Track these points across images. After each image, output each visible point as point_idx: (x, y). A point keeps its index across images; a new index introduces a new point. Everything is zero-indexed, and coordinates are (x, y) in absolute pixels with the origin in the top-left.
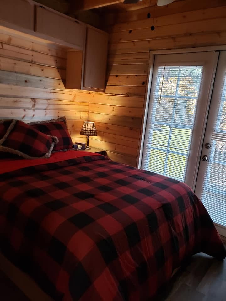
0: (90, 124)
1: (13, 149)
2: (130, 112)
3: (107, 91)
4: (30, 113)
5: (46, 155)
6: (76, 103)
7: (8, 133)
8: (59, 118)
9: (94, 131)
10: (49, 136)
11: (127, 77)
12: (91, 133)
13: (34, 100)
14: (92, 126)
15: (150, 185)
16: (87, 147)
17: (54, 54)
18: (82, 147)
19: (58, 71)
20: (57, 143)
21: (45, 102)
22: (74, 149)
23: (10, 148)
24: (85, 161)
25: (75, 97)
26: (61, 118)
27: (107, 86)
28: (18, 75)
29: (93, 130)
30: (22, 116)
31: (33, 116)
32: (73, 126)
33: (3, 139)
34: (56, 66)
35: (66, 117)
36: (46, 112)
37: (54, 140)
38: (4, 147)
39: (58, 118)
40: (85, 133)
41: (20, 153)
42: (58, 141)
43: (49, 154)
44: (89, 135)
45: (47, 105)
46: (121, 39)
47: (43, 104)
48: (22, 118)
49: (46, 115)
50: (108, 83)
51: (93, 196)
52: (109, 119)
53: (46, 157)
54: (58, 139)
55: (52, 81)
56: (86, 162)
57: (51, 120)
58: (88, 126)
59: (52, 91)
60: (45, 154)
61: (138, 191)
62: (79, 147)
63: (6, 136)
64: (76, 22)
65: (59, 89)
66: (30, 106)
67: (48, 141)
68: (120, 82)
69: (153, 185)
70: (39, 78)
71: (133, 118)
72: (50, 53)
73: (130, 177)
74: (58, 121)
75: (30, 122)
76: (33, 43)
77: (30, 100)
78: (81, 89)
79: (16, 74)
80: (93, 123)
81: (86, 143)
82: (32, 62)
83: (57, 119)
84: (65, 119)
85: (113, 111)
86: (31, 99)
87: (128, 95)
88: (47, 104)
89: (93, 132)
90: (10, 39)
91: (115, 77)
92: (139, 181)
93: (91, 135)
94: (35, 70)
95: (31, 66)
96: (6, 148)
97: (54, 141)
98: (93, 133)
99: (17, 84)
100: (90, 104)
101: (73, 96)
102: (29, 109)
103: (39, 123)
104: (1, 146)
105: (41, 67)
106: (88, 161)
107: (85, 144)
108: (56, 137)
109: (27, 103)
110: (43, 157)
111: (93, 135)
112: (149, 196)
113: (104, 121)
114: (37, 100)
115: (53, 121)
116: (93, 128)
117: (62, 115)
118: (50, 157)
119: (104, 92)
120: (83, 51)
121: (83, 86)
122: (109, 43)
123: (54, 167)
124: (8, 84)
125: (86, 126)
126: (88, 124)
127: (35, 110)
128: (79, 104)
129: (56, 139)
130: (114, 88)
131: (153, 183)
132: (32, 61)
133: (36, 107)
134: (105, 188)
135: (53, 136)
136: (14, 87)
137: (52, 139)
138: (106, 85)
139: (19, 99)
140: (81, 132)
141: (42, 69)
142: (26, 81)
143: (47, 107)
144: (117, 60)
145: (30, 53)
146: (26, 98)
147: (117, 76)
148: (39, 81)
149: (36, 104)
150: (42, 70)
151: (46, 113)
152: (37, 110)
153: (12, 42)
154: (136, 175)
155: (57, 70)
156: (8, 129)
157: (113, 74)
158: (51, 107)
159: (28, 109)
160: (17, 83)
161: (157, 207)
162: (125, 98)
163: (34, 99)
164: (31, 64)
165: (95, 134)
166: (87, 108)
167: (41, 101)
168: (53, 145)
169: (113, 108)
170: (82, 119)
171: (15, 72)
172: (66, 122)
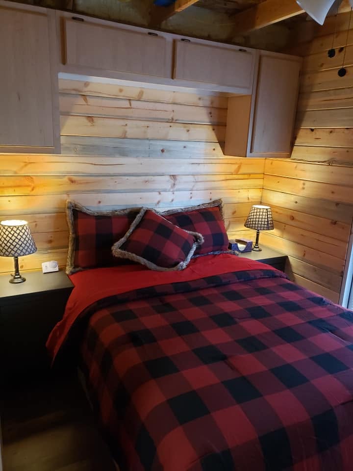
0: (262, 211)
1: (134, 255)
2: (333, 192)
3: (294, 155)
4: (168, 196)
5: (179, 265)
6: (241, 177)
7: (131, 230)
8: (212, 201)
9: (268, 221)
10: (191, 232)
11: (331, 132)
12: (263, 226)
13: (174, 177)
14: (264, 214)
15: (343, 346)
16: (255, 247)
17: (208, 103)
18: (246, 247)
19: (214, 130)
20: (201, 244)
21: (191, 178)
22: (230, 251)
23: (130, 253)
24: (238, 281)
25: (239, 167)
26: (214, 202)
27: (295, 148)
28: (151, 142)
29: (266, 220)
30: (156, 201)
31: (172, 201)
32: (234, 213)
33: (123, 240)
34: (210, 122)
35: (222, 200)
36: (191, 193)
37: (196, 239)
38: (123, 252)
39: (209, 201)
40: (251, 225)
41: (143, 261)
42: (203, 241)
43: (184, 264)
44: (259, 228)
45: (193, 184)
46: (322, 65)
47: (186, 182)
48: (156, 205)
49: (191, 198)
50: (297, 142)
51: (224, 358)
52: (296, 202)
53: (179, 269)
54: (203, 238)
55: (202, 146)
56: (240, 282)
57: (199, 206)
58: (258, 214)
59: (202, 161)
60: (178, 263)
61: (312, 358)
62: (241, 247)
63: (128, 234)
64: (240, 50)
65: (214, 156)
66: (168, 186)
67: (187, 241)
68: (317, 140)
69: (348, 347)
70: (182, 144)
71: (337, 204)
72: (201, 103)
73: (310, 322)
74: (209, 207)
75: (167, 210)
76: (174, 92)
77: (168, 178)
78: (246, 157)
79: (147, 142)
80: (267, 209)
81: (254, 241)
82: (172, 121)
83: (208, 204)
84: (221, 203)
85: (303, 188)
86: (170, 175)
87: (330, 163)
88: (194, 182)
89: (266, 223)
90: (141, 93)
91: (309, 131)
92: (324, 335)
93: (262, 228)
94: (176, 131)
95: (171, 126)
96: (126, 252)
97: (197, 241)
98: (266, 226)
99: (149, 157)
100: (265, 176)
101: (236, 166)
102: (167, 192)
103: (180, 211)
104: (119, 250)
105: (185, 127)
106: (242, 280)
107: (251, 243)
108: (200, 235)
109: (164, 182)
110: (175, 269)
111: (265, 229)
112: (331, 373)
113: (287, 206)
114: (178, 178)
115: (201, 208)
116: (266, 217)
117: (215, 197)
118: (185, 269)
119: (289, 156)
120: (251, 95)
121: (251, 152)
122: (302, 74)
123: (184, 288)
124: (137, 157)
125: (255, 214)
126: (258, 211)
127: (175, 192)
128: (246, 176)
129: (200, 237)
130: (307, 151)
131: (349, 344)
132: (173, 119)
133: (177, 187)
134: (252, 344)
135: (197, 233)
136: (146, 160)
137: (194, 238)
138: (292, 145)
139: (152, 177)
140: (246, 222)
141: (188, 129)
142: (163, 151)
143: (194, 186)
144: (314, 102)
145: (170, 107)
146: (162, 175)
147: (312, 130)
148: (183, 148)
149: (177, 182)
150: (188, 131)
151: (191, 195)
152: (178, 192)
153: (144, 97)
154: (321, 321)
155: (211, 128)
156: (132, 224)
157: (306, 126)
158: (200, 186)
159: (165, 190)
160: (150, 154)
161: (342, 401)
162: (324, 168)
163: (173, 175)
164: (171, 124)
165: (270, 226)
166: (259, 182)
167: (185, 178)
168: (194, 247)
169: (304, 184)
170: (250, 201)
171: (148, 139)
172: (222, 207)
